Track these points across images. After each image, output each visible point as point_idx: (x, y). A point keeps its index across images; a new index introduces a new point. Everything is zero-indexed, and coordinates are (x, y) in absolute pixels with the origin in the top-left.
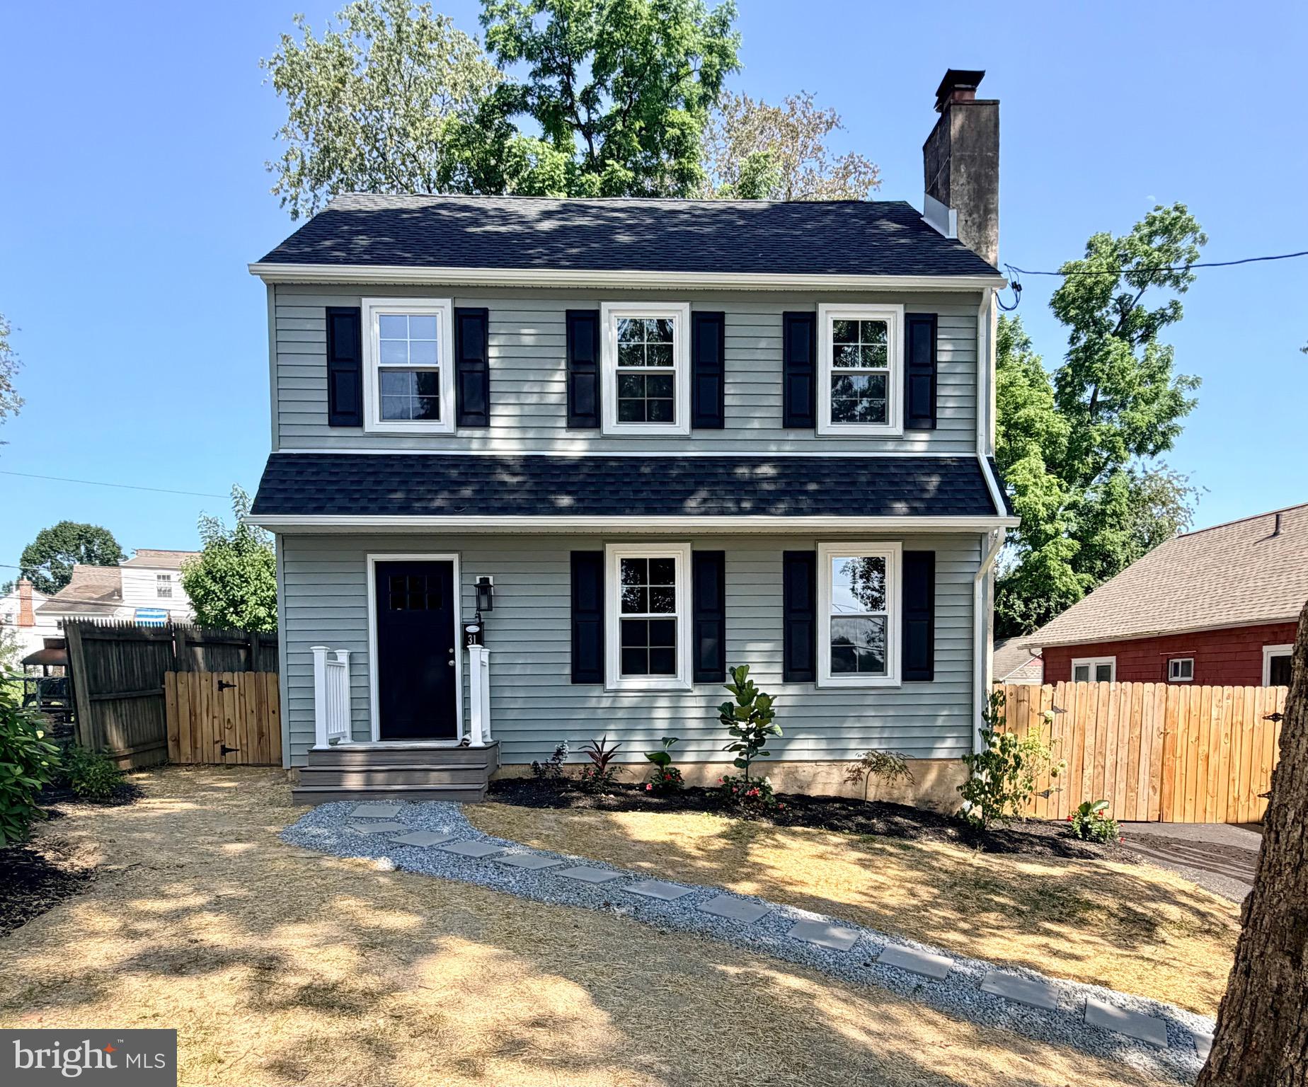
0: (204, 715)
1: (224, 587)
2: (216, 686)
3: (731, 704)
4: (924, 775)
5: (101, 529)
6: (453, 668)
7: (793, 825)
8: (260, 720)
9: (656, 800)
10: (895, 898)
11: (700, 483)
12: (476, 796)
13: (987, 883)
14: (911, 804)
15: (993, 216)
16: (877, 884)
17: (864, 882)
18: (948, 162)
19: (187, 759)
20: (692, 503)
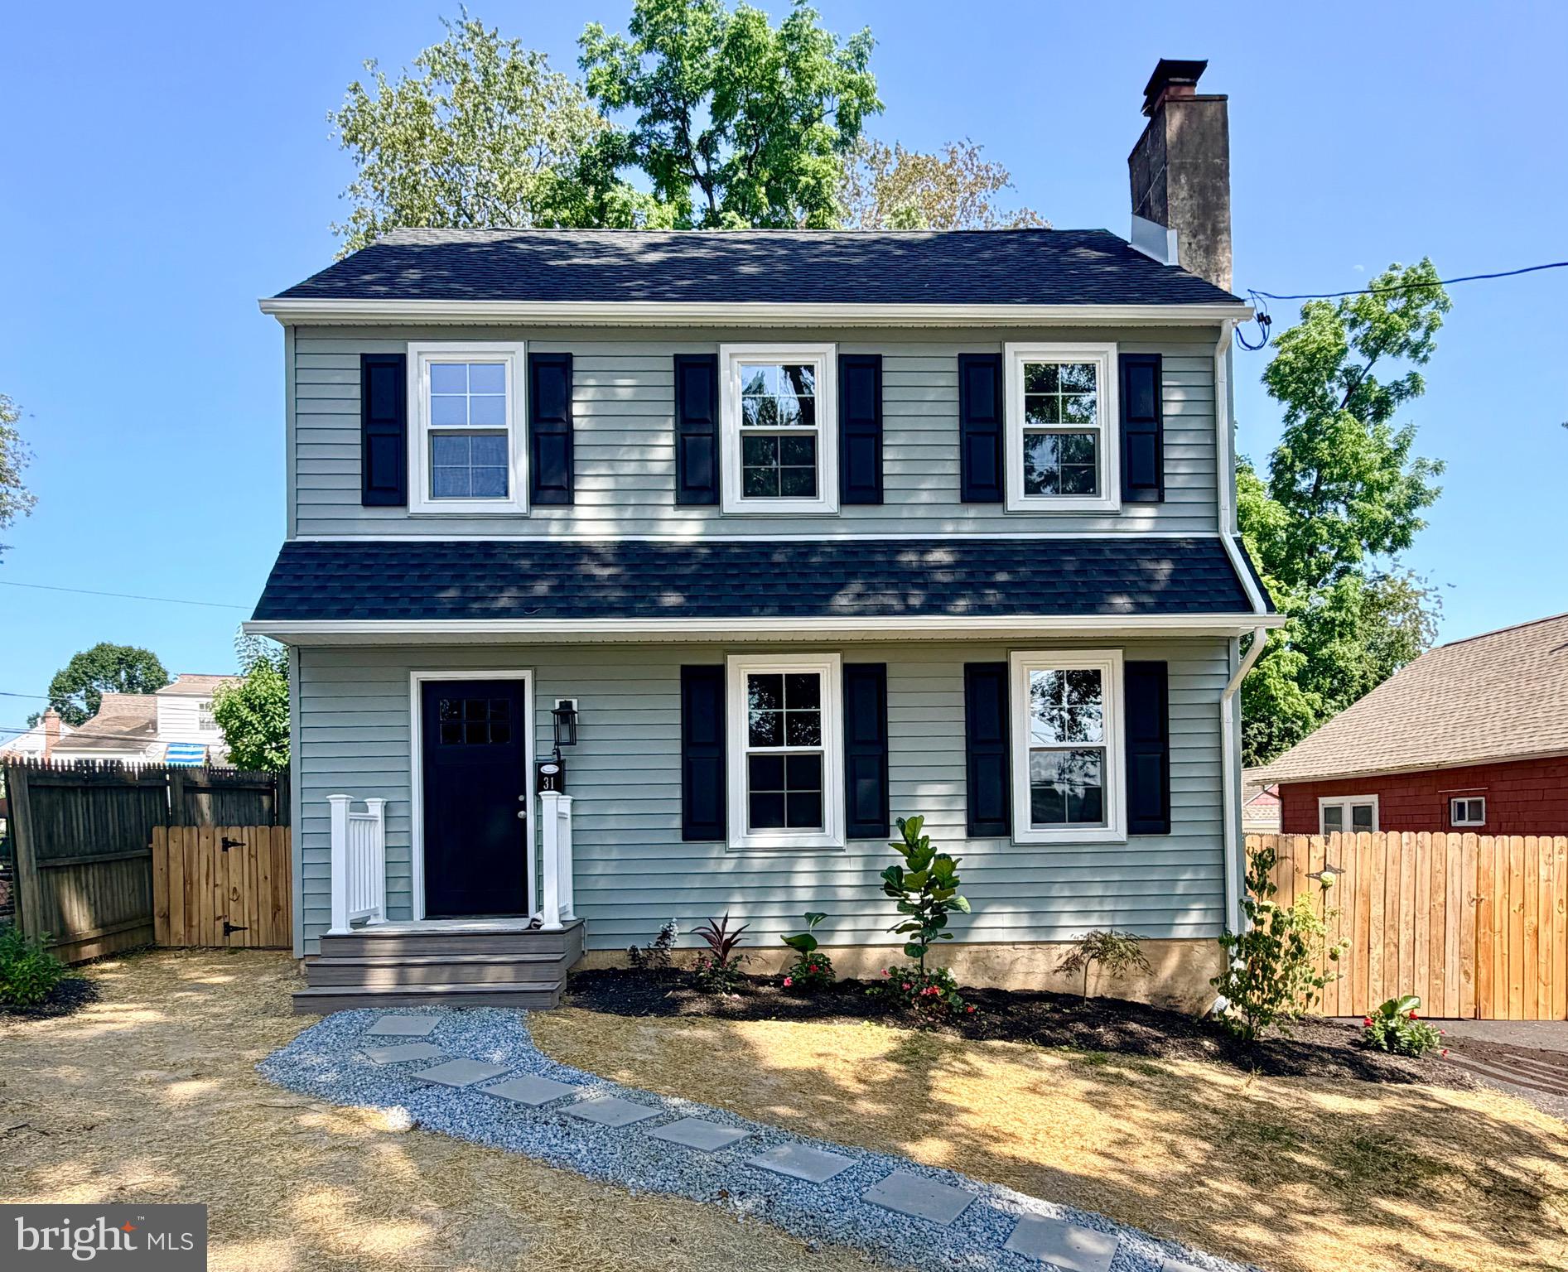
0: (203, 881)
1: (264, 717)
2: (219, 844)
3: (899, 869)
4: (1160, 960)
5: (145, 652)
6: (524, 821)
7: (988, 1038)
8: (275, 889)
9: (798, 1002)
10: (1151, 1161)
11: (853, 575)
12: (548, 1000)
13: (1278, 1131)
14: (1143, 1000)
15: (1224, 237)
16: (1122, 1136)
17: (1104, 1134)
18: (1165, 172)
19: (180, 940)
20: (842, 601)
